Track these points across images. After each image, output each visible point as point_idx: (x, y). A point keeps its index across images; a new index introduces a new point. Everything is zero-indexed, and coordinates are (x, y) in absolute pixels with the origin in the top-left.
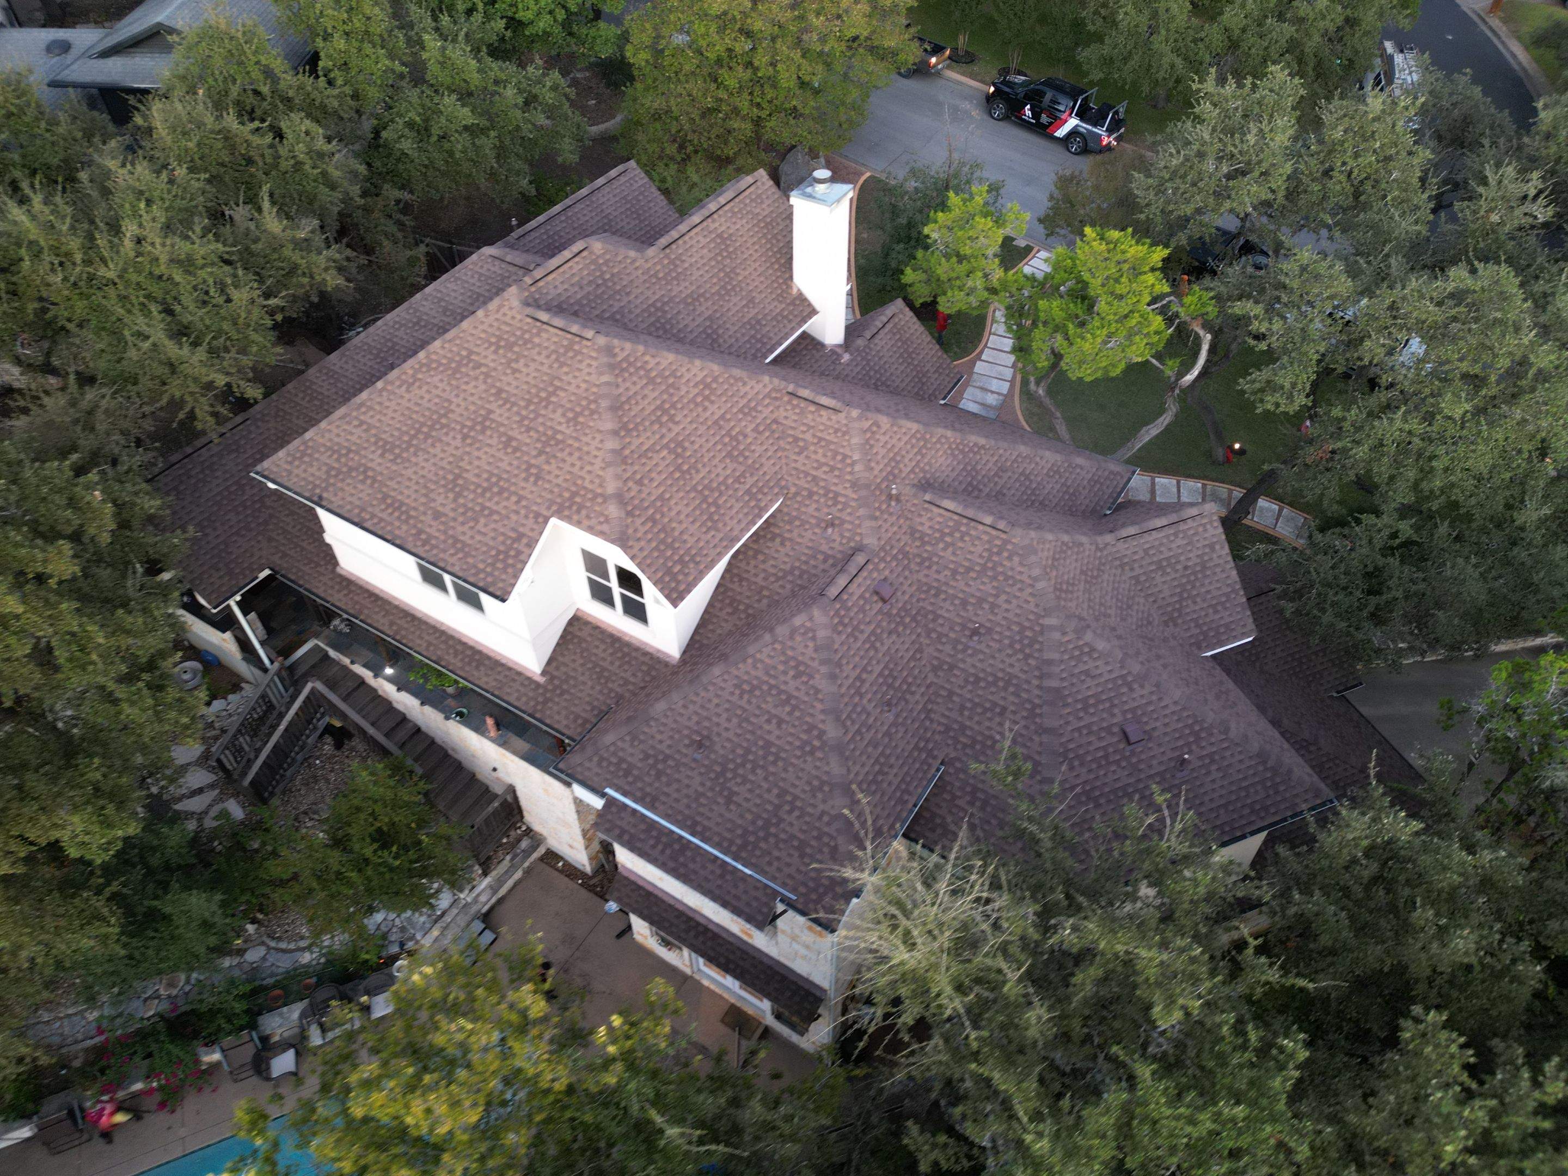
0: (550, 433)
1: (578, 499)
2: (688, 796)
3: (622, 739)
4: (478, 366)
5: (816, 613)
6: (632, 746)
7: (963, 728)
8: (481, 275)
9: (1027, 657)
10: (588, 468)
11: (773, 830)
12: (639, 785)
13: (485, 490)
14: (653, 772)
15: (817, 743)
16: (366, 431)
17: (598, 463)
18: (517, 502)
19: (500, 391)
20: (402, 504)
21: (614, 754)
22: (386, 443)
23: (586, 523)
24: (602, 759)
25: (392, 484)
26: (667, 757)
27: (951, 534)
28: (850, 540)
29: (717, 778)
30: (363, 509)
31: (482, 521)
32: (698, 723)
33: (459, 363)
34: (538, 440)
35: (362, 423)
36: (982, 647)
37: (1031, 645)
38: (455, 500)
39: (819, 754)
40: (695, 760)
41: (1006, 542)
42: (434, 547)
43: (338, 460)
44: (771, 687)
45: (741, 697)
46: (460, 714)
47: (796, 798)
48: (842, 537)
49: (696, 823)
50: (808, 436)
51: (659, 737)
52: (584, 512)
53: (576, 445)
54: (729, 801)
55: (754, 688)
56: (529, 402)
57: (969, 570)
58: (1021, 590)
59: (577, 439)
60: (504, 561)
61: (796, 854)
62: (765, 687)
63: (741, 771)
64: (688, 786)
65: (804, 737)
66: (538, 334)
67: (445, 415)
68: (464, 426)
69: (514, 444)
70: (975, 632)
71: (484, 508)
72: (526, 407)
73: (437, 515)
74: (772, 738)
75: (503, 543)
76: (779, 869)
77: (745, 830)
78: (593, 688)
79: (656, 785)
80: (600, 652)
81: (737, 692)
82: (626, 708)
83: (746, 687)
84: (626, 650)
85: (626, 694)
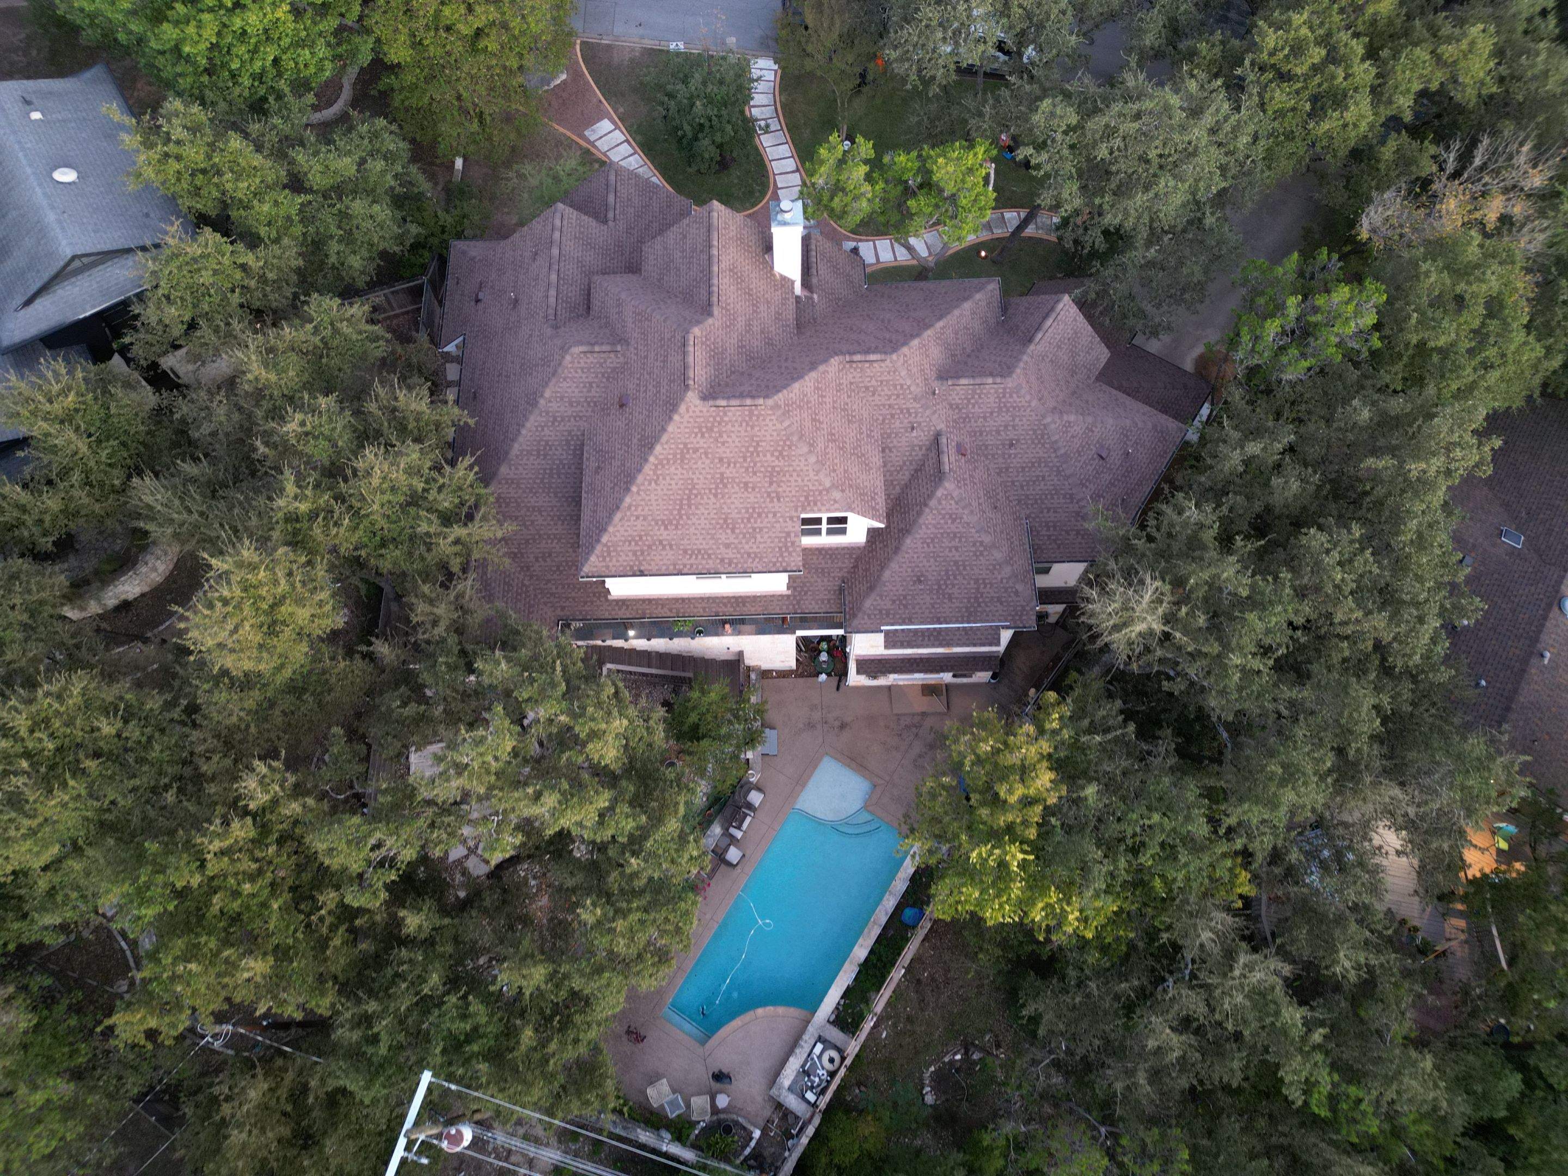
0: (770, 469)
1: (811, 498)
2: (927, 608)
3: (875, 600)
4: (696, 450)
6: (883, 600)
8: (582, 369)
10: (806, 478)
11: (981, 600)
12: (898, 617)
13: (749, 519)
14: (901, 607)
15: (982, 549)
16: (644, 520)
17: (812, 474)
18: (774, 516)
19: (721, 460)
20: (699, 550)
21: (875, 609)
22: (663, 521)
23: (823, 508)
24: (869, 615)
25: (685, 542)
26: (905, 597)
28: (929, 431)
29: (938, 592)
30: (674, 565)
31: (758, 536)
32: (912, 571)
33: (682, 454)
34: (765, 476)
35: (638, 517)
37: (1043, 438)
38: (733, 530)
39: (985, 553)
40: (921, 589)
41: (1004, 388)
43: (637, 545)
44: (942, 534)
45: (929, 547)
46: (700, 632)
47: (984, 579)
48: (924, 431)
49: (939, 618)
51: (895, 589)
52: (819, 503)
53: (791, 469)
55: (933, 539)
56: (745, 458)
57: (992, 413)
58: (1024, 411)
59: (789, 466)
60: (787, 551)
61: (998, 604)
62: (939, 536)
63: (948, 582)
64: (925, 604)
65: (973, 549)
66: (725, 415)
67: (694, 488)
68: (710, 489)
69: (751, 485)
70: (1011, 445)
71: (754, 529)
74: (957, 558)
75: (780, 541)
76: (993, 615)
77: (966, 608)
78: (823, 581)
79: (907, 612)
80: (815, 561)
81: (925, 546)
82: (857, 583)
83: (929, 541)
84: (830, 552)
85: (845, 575)
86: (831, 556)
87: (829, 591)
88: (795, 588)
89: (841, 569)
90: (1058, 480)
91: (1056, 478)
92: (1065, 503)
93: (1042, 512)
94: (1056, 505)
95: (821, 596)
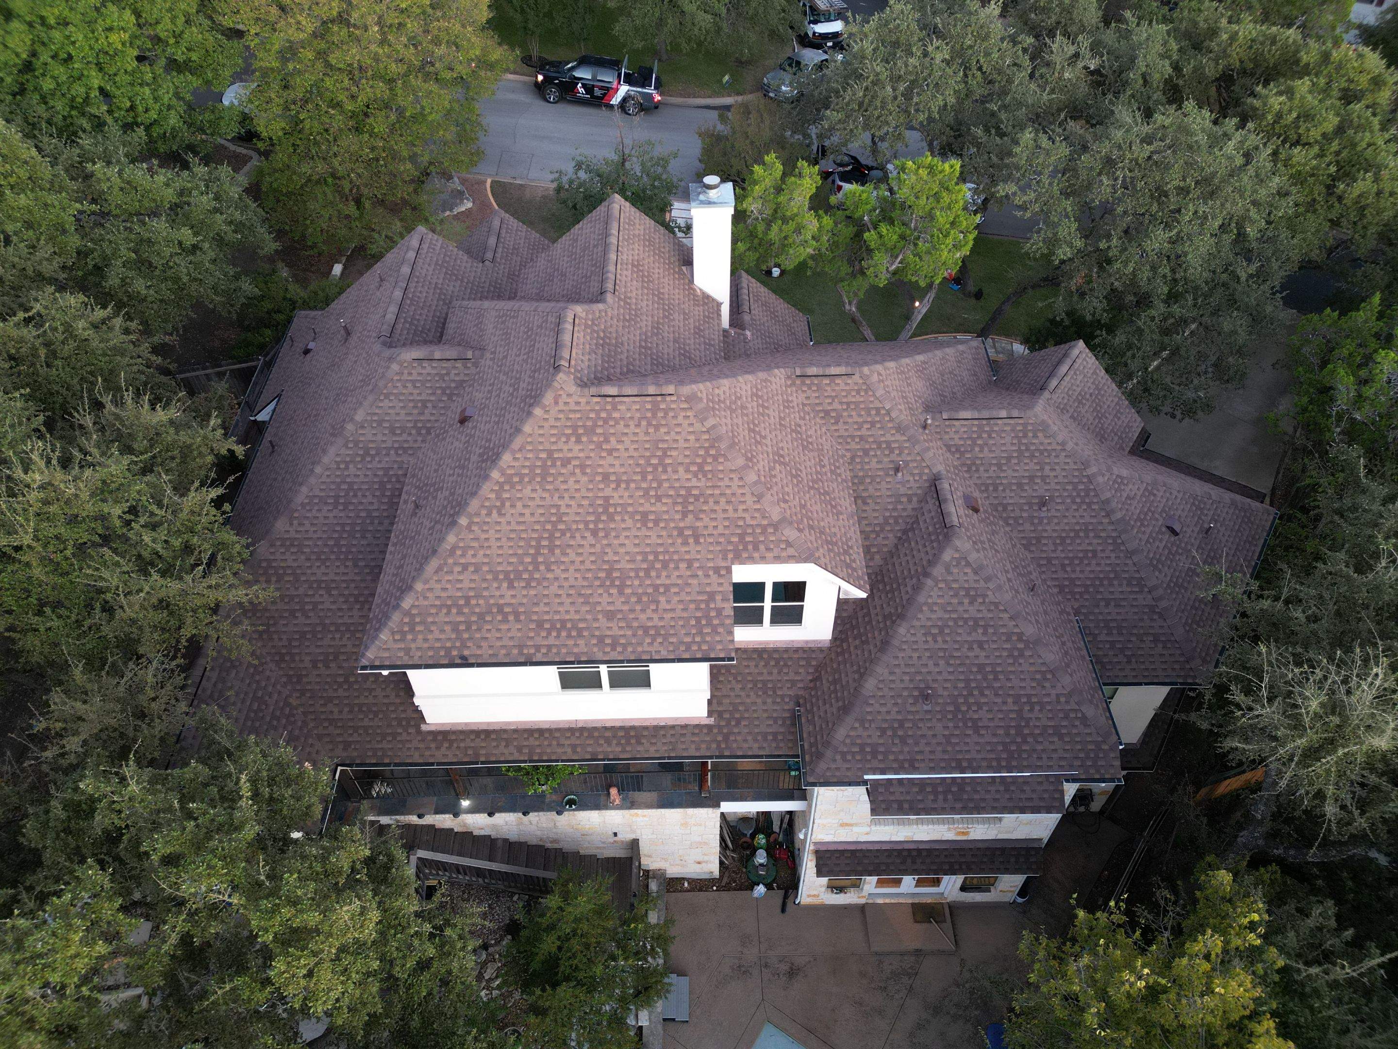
0: (683, 492)
1: (749, 539)
2: (939, 744)
3: (853, 728)
4: (566, 462)
5: (958, 543)
6: (865, 729)
7: (1072, 580)
8: (413, 382)
9: (1089, 505)
10: (741, 507)
11: (1026, 731)
12: (891, 757)
13: (647, 571)
14: (897, 741)
15: (1021, 646)
16: (476, 571)
17: (750, 500)
18: (689, 567)
19: (606, 477)
20: (563, 622)
21: (853, 744)
22: (507, 574)
23: (769, 555)
24: (843, 754)
25: (542, 608)
26: (901, 723)
27: (980, 437)
28: (921, 475)
29: (955, 716)
30: (521, 647)
31: (662, 599)
32: (911, 681)
33: (544, 467)
34: (675, 503)
35: (465, 567)
36: (1053, 513)
37: (1087, 495)
38: (621, 593)
39: (1028, 653)
40: (927, 712)
41: (1025, 425)
42: (625, 647)
43: (460, 613)
44: (955, 620)
45: (936, 641)
46: (571, 803)
47: (1029, 696)
48: (913, 475)
49: (959, 761)
50: (836, 405)
51: (884, 709)
52: (762, 547)
53: (717, 492)
54: (976, 729)
55: (941, 629)
56: (644, 475)
57: (1009, 459)
58: (1057, 456)
59: (714, 487)
60: (709, 624)
61: (1056, 739)
62: (951, 623)
63: (972, 700)
64: (934, 736)
65: (1008, 646)
66: (615, 408)
67: (560, 521)
68: (586, 523)
69: (652, 517)
70: (1042, 505)
71: (656, 587)
72: (644, 479)
73: (610, 615)
74: (982, 660)
75: (698, 609)
76: (1049, 758)
77: (1004, 744)
78: (765, 703)
79: (906, 749)
80: (753, 670)
81: (929, 639)
82: (821, 703)
83: (935, 631)
84: (776, 656)
85: (801, 693)
86: (777, 661)
87: (775, 720)
88: (720, 714)
89: (793, 683)
90: (1117, 557)
91: (1113, 555)
92: (1131, 592)
93: (1098, 606)
94: (1117, 596)
95: (763, 728)
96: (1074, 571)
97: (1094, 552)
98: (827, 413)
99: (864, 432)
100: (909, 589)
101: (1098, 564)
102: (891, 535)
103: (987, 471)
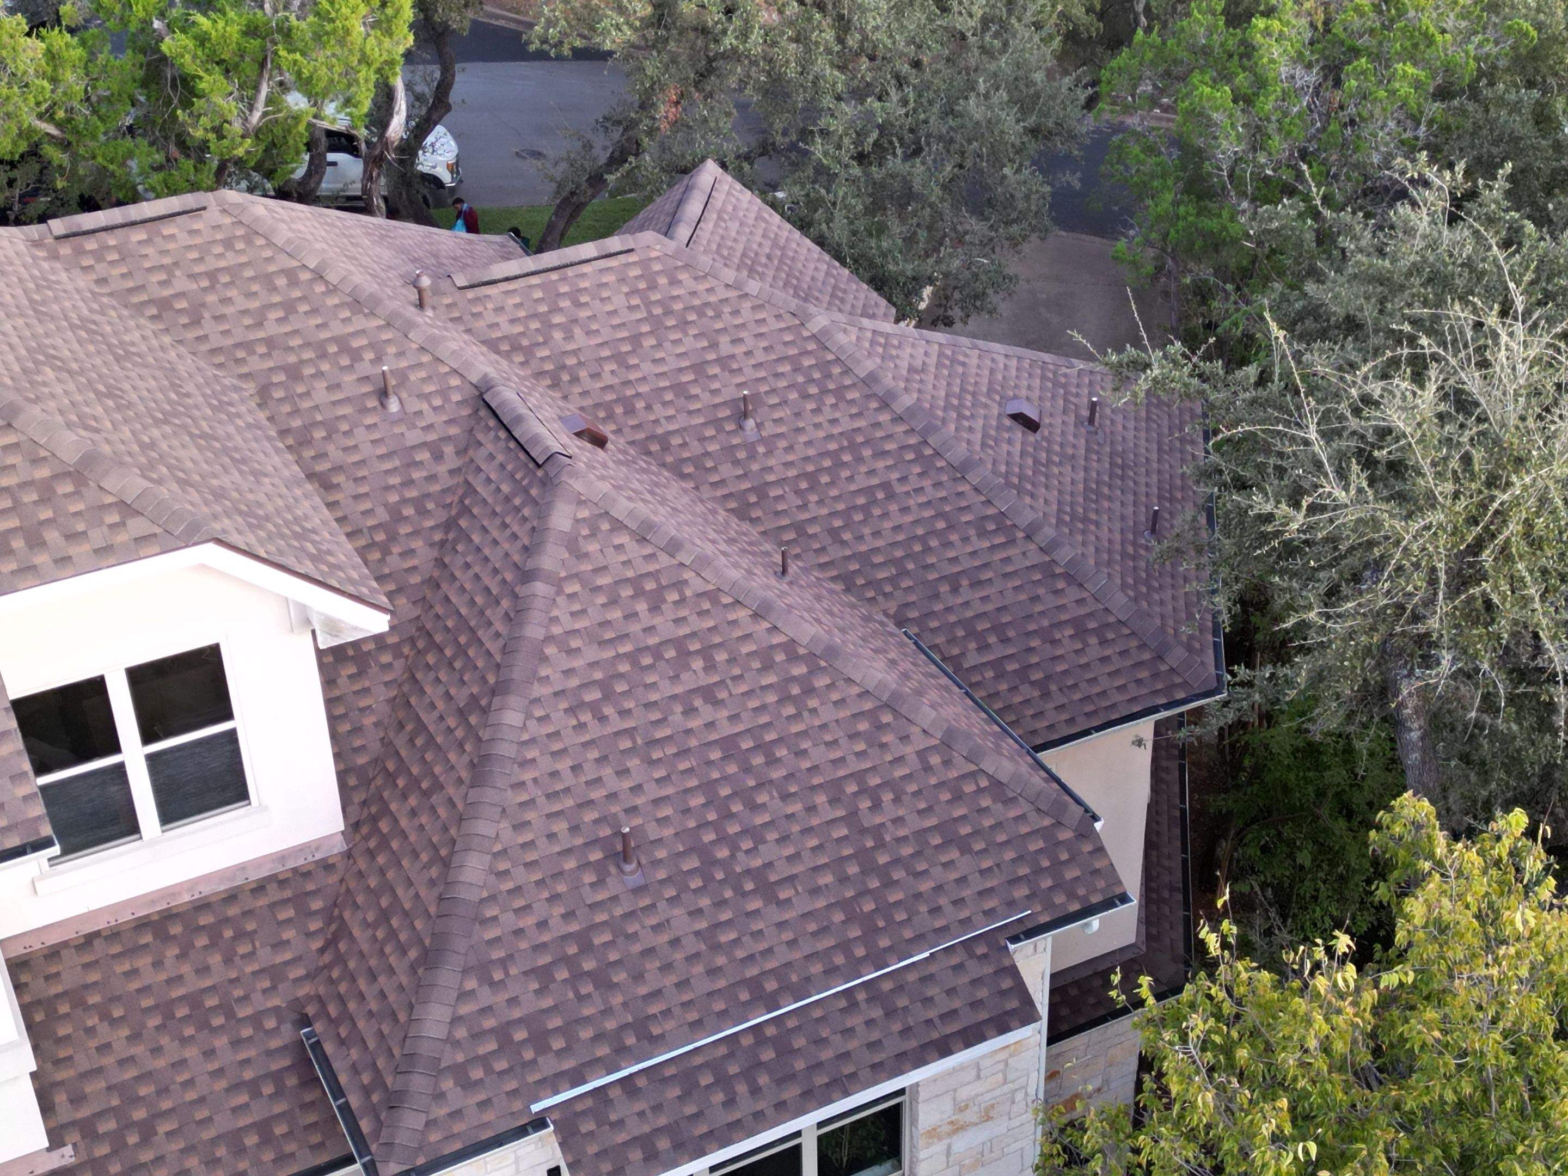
5: (576, 488)
7: (864, 558)
9: (839, 392)
12: (586, 1034)
21: (477, 1036)
23: (76, 550)
24: (459, 1072)
26: (583, 940)
27: (556, 310)
28: (444, 393)
29: (708, 879)
32: (575, 829)
36: (770, 429)
40: (638, 891)
44: (632, 657)
45: (602, 719)
47: (858, 776)
48: (427, 397)
49: (754, 984)
50: (181, 283)
51: (529, 921)
52: (52, 536)
54: (767, 890)
55: (605, 686)
61: (954, 854)
62: (624, 668)
74: (726, 729)
76: (958, 903)
77: (843, 904)
78: (209, 1053)
79: (617, 1000)
80: (149, 977)
81: (586, 717)
82: (362, 984)
83: (593, 695)
84: (206, 919)
85: (303, 991)
86: (214, 932)
87: (253, 1087)
88: (87, 1129)
89: (275, 973)
90: (938, 485)
91: (927, 483)
92: (993, 548)
93: (936, 596)
94: (967, 564)
95: (224, 1123)
96: (860, 538)
97: (886, 486)
98: (164, 305)
99: (272, 329)
100: (499, 626)
101: (905, 510)
102: (417, 544)
103: (596, 376)
